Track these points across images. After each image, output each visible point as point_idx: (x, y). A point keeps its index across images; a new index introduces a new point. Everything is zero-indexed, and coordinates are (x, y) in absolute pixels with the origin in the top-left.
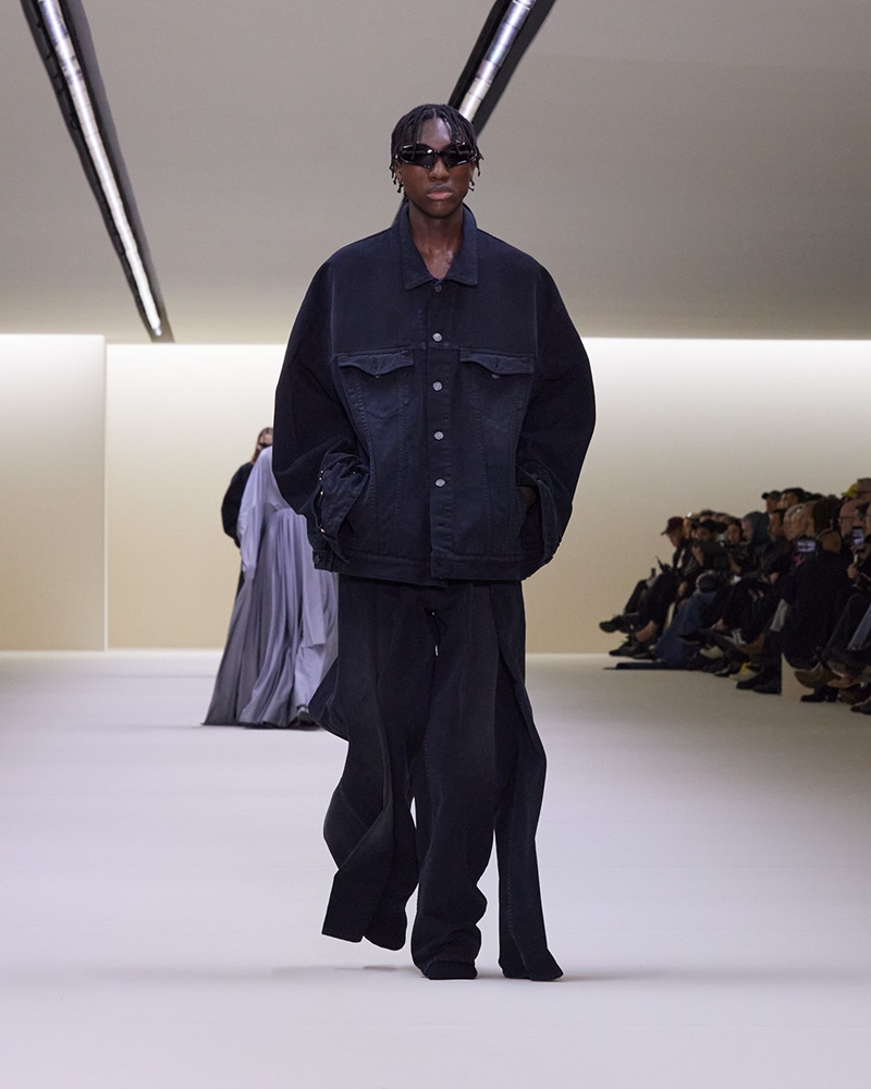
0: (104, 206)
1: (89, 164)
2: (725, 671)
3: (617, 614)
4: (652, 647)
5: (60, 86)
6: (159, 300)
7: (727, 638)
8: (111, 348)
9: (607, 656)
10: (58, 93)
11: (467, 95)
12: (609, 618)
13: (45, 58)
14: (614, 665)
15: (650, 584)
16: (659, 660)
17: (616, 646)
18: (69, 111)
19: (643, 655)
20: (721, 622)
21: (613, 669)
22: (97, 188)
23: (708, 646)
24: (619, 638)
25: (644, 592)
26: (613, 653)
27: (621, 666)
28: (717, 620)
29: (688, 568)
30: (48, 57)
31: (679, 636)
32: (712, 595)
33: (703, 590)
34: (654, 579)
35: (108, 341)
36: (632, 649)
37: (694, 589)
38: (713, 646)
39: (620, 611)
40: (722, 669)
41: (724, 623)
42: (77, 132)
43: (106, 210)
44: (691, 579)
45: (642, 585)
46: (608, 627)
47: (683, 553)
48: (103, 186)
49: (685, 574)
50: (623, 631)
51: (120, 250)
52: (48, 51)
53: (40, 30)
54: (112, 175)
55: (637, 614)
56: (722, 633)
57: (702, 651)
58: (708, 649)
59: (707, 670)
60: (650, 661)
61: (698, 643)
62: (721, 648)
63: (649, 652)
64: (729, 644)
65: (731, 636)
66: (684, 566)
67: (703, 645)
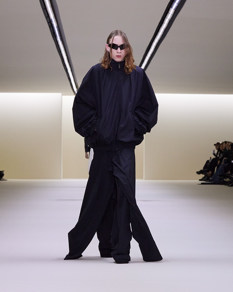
0: (62, 58)
1: (58, 46)
2: (230, 185)
3: (201, 169)
4: (211, 178)
5: (50, 25)
6: (76, 83)
7: (231, 176)
8: (63, 97)
9: (198, 181)
10: (50, 27)
11: (161, 28)
12: (199, 171)
13: (46, 18)
14: (200, 183)
15: (210, 161)
16: (213, 182)
17: (201, 178)
18: (53, 32)
19: (208, 180)
20: (229, 171)
21: (200, 184)
22: (60, 53)
23: (226, 178)
24: (202, 176)
25: (208, 163)
26: (200, 180)
27: (202, 184)
28: (228, 171)
29: (220, 157)
30: (47, 17)
31: (218, 175)
32: (227, 164)
33: (224, 163)
34: (211, 160)
35: (62, 95)
36: (205, 179)
37: (222, 162)
38: (227, 178)
39: (202, 169)
40: (230, 184)
41: (230, 172)
42: (55, 38)
43: (62, 59)
44: (221, 160)
45: (208, 161)
46: (198, 173)
47: (219, 153)
48: (62, 52)
49: (220, 158)
50: (203, 174)
51: (66, 70)
52: (47, 16)
53: (45, 10)
54: (64, 49)
55: (206, 169)
56: (230, 174)
57: (224, 180)
58: (226, 179)
59: (225, 185)
60: (210, 182)
61: (223, 177)
62: (229, 178)
63: (210, 179)
64: (232, 177)
65: (232, 175)
66: (219, 156)
67: (225, 178)
